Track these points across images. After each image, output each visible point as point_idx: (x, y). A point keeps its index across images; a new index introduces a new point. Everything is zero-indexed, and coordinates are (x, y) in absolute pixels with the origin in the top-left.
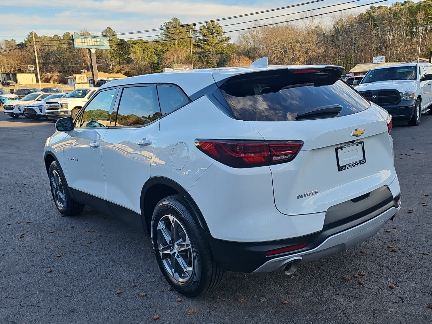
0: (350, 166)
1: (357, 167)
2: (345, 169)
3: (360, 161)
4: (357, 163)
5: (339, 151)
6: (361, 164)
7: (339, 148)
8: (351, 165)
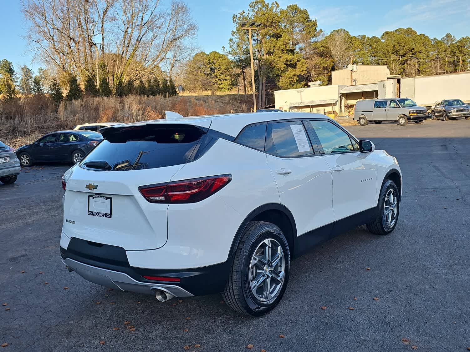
0: (96, 214)
1: (102, 218)
2: (92, 215)
3: (106, 214)
4: (102, 214)
5: (91, 198)
6: (106, 217)
7: (91, 196)
8: (98, 214)
